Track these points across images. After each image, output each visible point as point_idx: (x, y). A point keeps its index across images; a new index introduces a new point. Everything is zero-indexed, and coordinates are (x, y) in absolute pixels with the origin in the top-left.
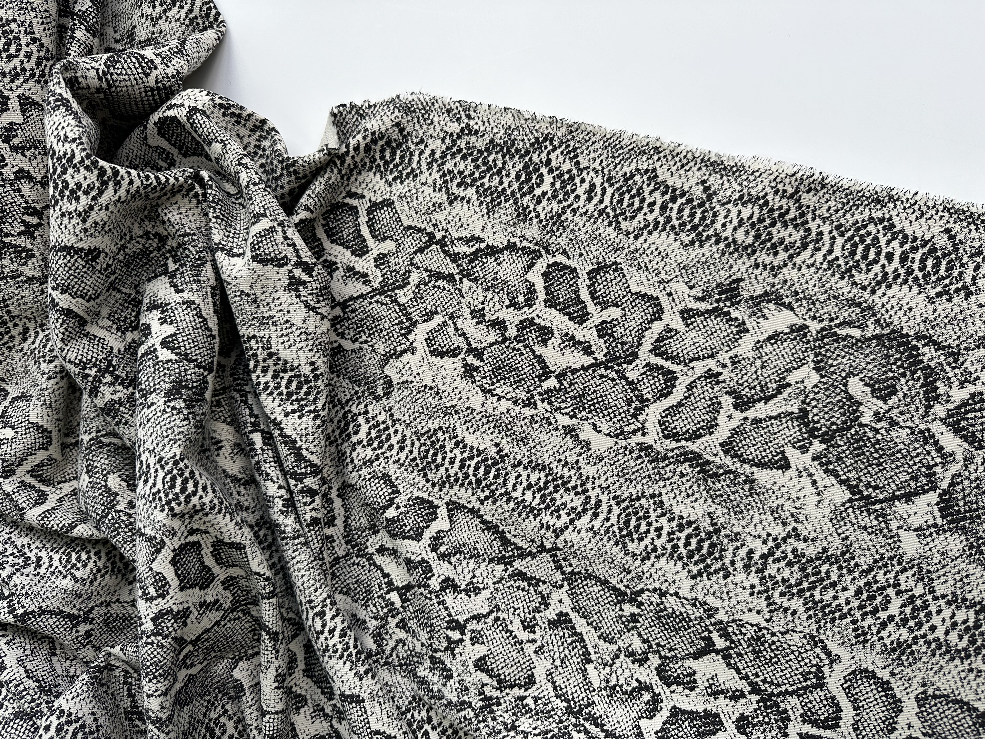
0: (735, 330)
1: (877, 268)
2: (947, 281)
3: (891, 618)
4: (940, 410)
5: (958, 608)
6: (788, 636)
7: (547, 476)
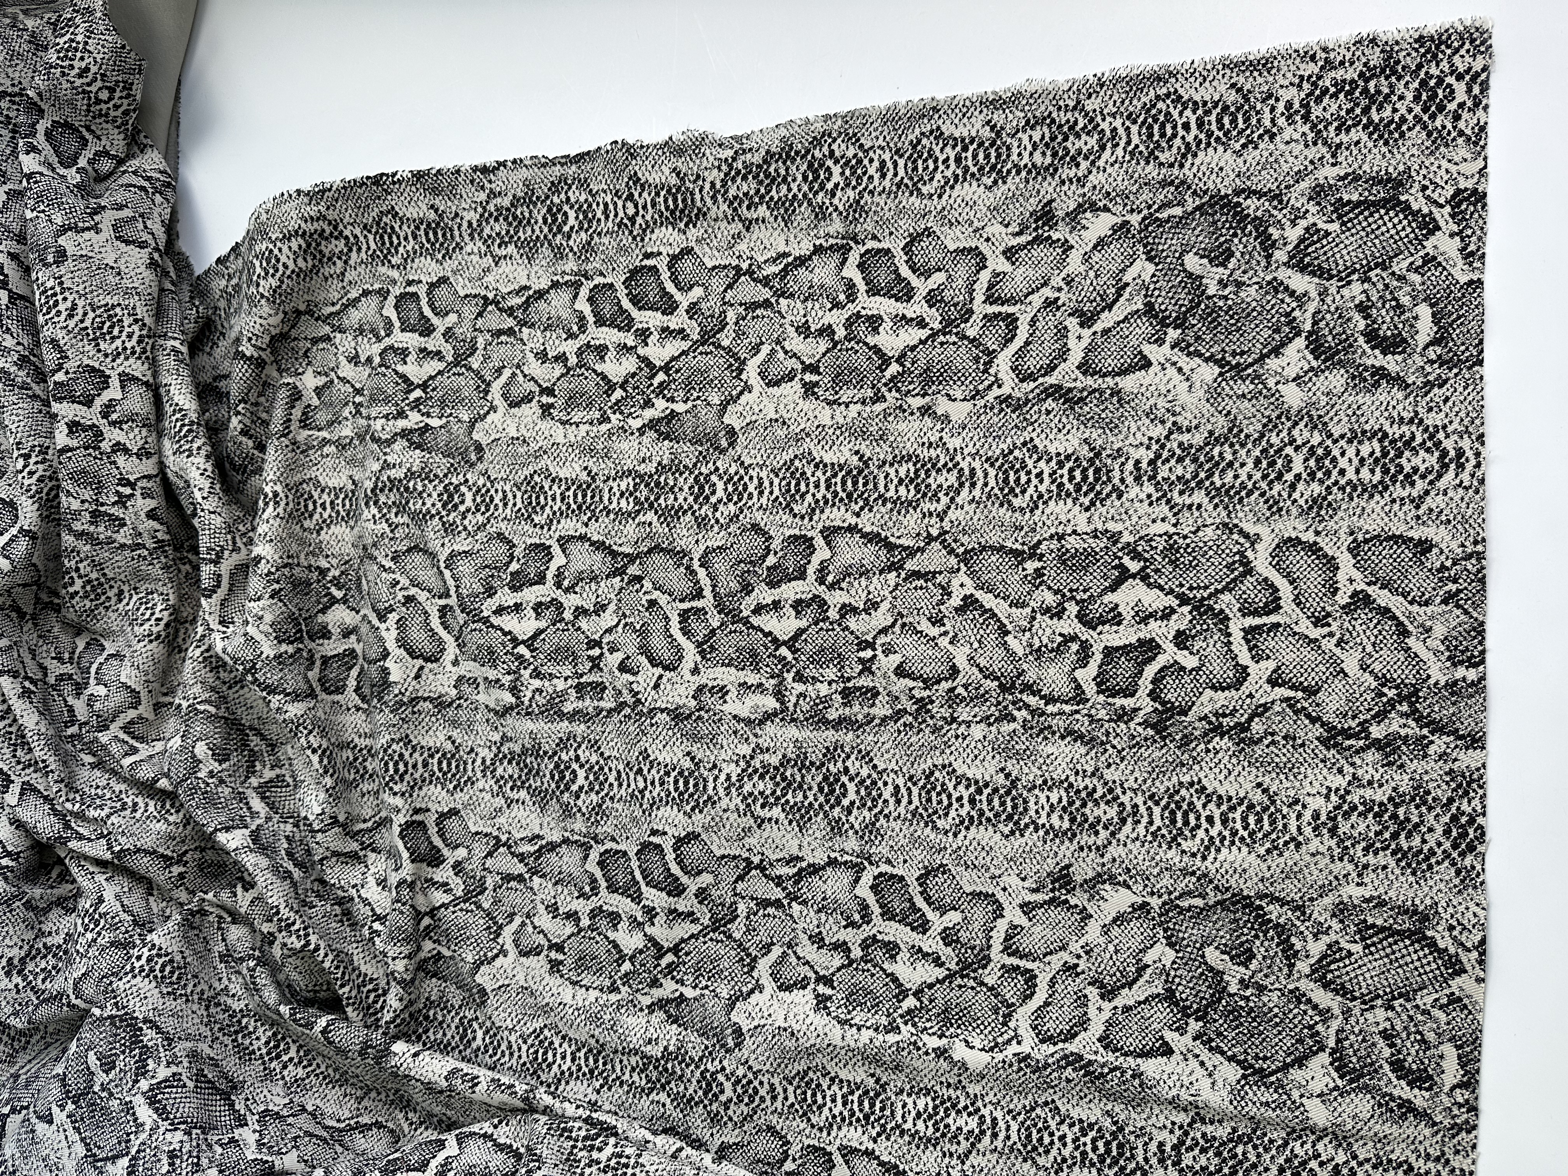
0: (1059, 251)
1: (1178, 142)
2: (1248, 132)
3: (1298, 477)
4: (1280, 255)
5: (1360, 443)
6: (1200, 534)
7: (915, 464)
